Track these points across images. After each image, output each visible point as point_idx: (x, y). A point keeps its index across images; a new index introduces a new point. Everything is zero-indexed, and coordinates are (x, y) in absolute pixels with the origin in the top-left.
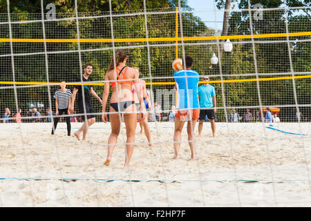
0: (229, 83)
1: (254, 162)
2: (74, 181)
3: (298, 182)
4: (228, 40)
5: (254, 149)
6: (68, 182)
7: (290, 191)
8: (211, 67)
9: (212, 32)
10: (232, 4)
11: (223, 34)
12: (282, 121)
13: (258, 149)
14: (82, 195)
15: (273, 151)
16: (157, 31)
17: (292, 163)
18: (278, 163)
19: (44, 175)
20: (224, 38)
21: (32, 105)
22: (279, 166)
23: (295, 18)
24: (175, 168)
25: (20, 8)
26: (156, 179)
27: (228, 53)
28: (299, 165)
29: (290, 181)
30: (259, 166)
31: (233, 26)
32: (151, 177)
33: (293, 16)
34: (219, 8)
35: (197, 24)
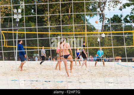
0: (104, 48)
1: (112, 76)
2: (49, 82)
3: (127, 83)
4: (103, 33)
5: (112, 71)
6: (47, 82)
7: (125, 86)
8: (97, 42)
9: (98, 30)
10: (105, 21)
11: (102, 31)
12: (122, 61)
13: (114, 71)
14: (52, 87)
15: (119, 72)
16: (79, 30)
17: (125, 76)
18: (121, 76)
19: (39, 79)
20: (102, 32)
21: (35, 55)
22: (121, 78)
23: (127, 26)
24: (85, 78)
25: (31, 21)
26: (78, 81)
27: (103, 38)
28: (128, 77)
29: (124, 83)
30: (114, 77)
31: (105, 28)
32: (76, 81)
33: (126, 25)
34: (100, 22)
35: (92, 27)
